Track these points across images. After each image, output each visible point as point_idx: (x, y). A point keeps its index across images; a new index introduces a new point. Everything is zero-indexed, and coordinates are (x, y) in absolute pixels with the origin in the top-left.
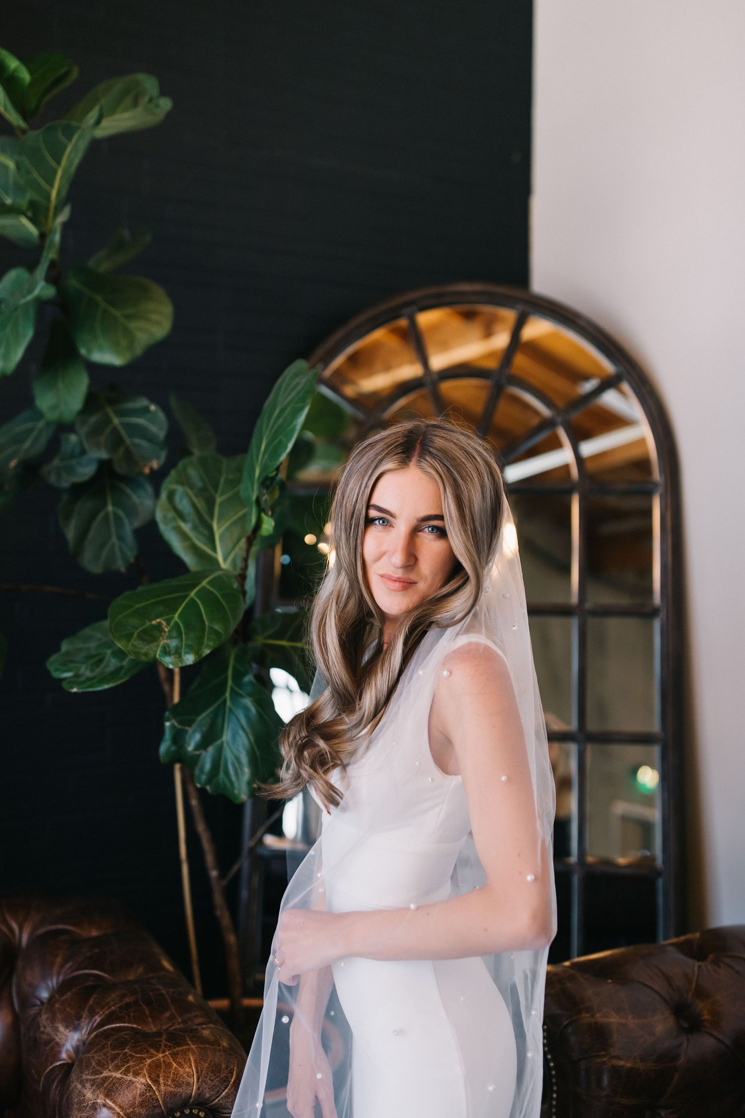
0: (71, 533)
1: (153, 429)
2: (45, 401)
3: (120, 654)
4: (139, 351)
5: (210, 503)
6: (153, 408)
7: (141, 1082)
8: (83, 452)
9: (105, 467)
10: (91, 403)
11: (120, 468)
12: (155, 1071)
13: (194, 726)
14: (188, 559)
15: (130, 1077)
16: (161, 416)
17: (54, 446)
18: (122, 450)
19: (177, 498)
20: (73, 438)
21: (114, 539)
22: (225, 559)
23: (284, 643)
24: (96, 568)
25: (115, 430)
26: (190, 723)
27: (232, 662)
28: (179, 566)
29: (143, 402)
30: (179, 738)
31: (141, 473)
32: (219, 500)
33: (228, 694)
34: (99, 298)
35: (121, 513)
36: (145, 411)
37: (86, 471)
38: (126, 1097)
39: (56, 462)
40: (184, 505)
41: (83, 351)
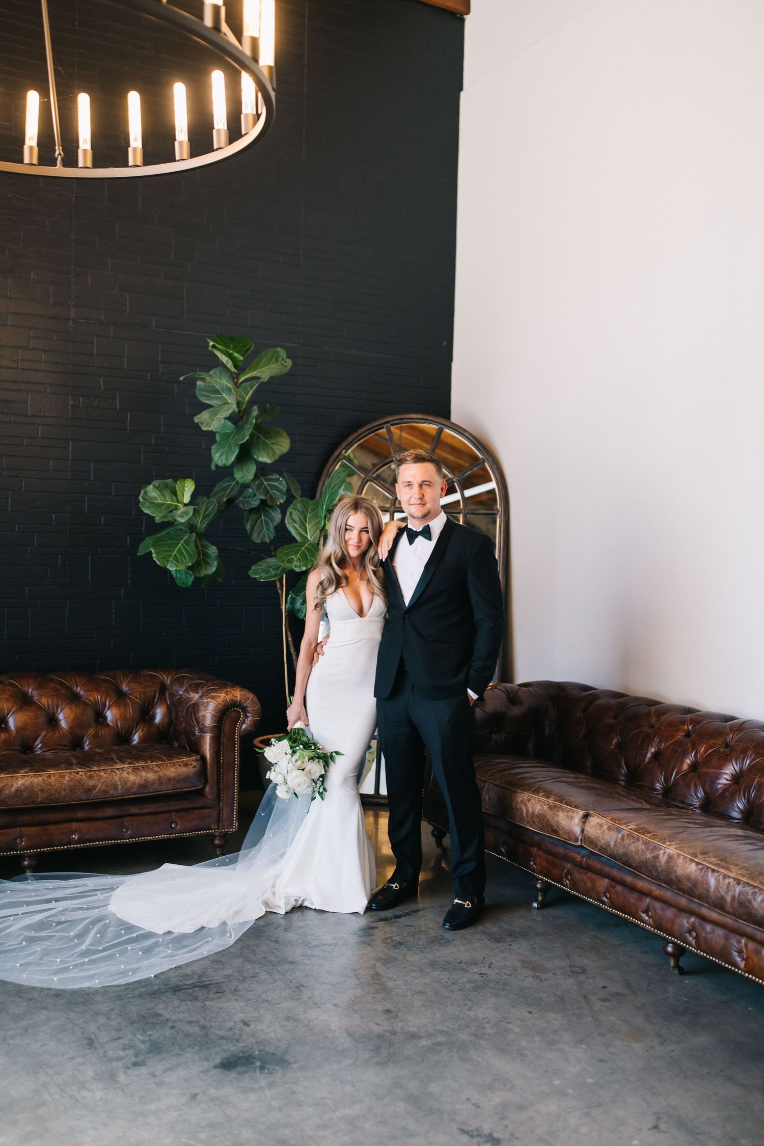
1: (281, 487)
2: (239, 476)
4: (277, 457)
6: (281, 479)
8: (255, 495)
9: (263, 502)
10: (257, 476)
11: (269, 503)
15: (218, 694)
16: (284, 482)
17: (241, 493)
18: (269, 495)
20: (250, 490)
21: (265, 530)
24: (258, 541)
25: (265, 486)
29: (277, 477)
31: (276, 504)
34: (261, 436)
35: (268, 520)
36: (277, 480)
37: (255, 503)
41: (255, 457)
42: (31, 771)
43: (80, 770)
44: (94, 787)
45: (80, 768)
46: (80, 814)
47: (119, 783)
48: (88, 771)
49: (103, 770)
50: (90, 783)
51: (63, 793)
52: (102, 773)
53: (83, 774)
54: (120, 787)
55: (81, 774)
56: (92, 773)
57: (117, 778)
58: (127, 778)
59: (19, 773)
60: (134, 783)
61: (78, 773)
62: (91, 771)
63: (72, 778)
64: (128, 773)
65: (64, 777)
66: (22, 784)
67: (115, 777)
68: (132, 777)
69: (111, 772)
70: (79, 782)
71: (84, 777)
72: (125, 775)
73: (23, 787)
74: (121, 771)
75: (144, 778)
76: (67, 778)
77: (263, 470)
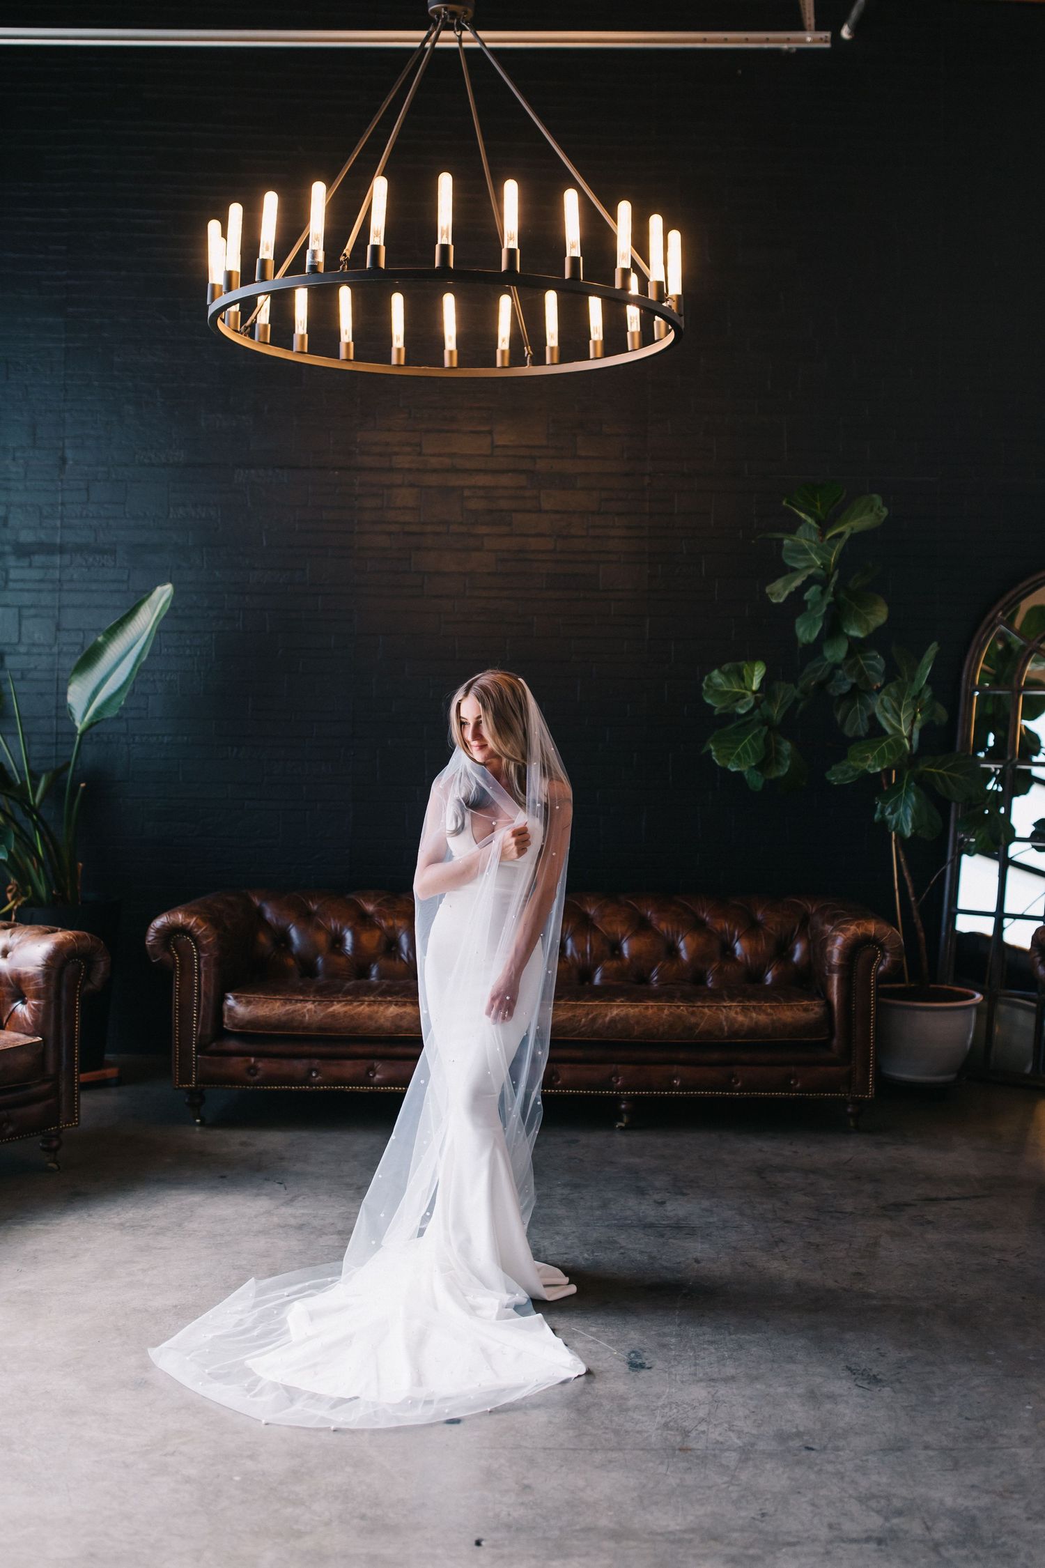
0: (839, 717)
1: (878, 666)
2: (828, 654)
3: (855, 770)
4: (871, 630)
5: (900, 705)
6: (879, 657)
7: (853, 928)
8: (845, 679)
9: (854, 686)
10: (850, 653)
11: (863, 686)
12: (858, 926)
13: (888, 804)
14: (889, 731)
15: (848, 926)
16: (882, 660)
17: (832, 675)
18: (864, 677)
19: (885, 702)
20: (840, 672)
21: (860, 720)
22: (905, 731)
23: (933, 770)
24: (850, 733)
25: (861, 667)
26: (887, 803)
27: (906, 777)
28: (884, 732)
29: (875, 653)
30: (882, 812)
31: (872, 689)
32: (904, 703)
33: (903, 791)
34: (853, 603)
35: (863, 708)
36: (874, 658)
37: (846, 688)
38: (849, 934)
39: (833, 683)
40: (887, 704)
41: (845, 631)
42: (628, 1000)
43: (682, 1004)
44: (697, 1025)
45: (682, 1002)
46: (682, 1056)
47: (724, 1023)
48: (690, 1006)
49: (708, 1006)
50: (692, 1019)
51: (661, 1029)
52: (706, 1010)
53: (684, 1009)
54: (726, 1029)
55: (682, 1009)
56: (694, 1009)
57: (722, 1017)
58: (735, 1019)
59: (614, 1001)
60: (742, 1025)
61: (678, 1007)
62: (694, 1006)
63: (671, 1013)
64: (736, 1013)
65: (661, 1009)
66: (617, 1015)
67: (721, 1016)
68: (740, 1018)
69: (716, 1009)
70: (680, 1017)
71: (685, 1013)
72: (732, 1014)
73: (618, 1018)
74: (728, 1010)
75: (754, 1020)
76: (666, 1012)
77: (857, 647)
